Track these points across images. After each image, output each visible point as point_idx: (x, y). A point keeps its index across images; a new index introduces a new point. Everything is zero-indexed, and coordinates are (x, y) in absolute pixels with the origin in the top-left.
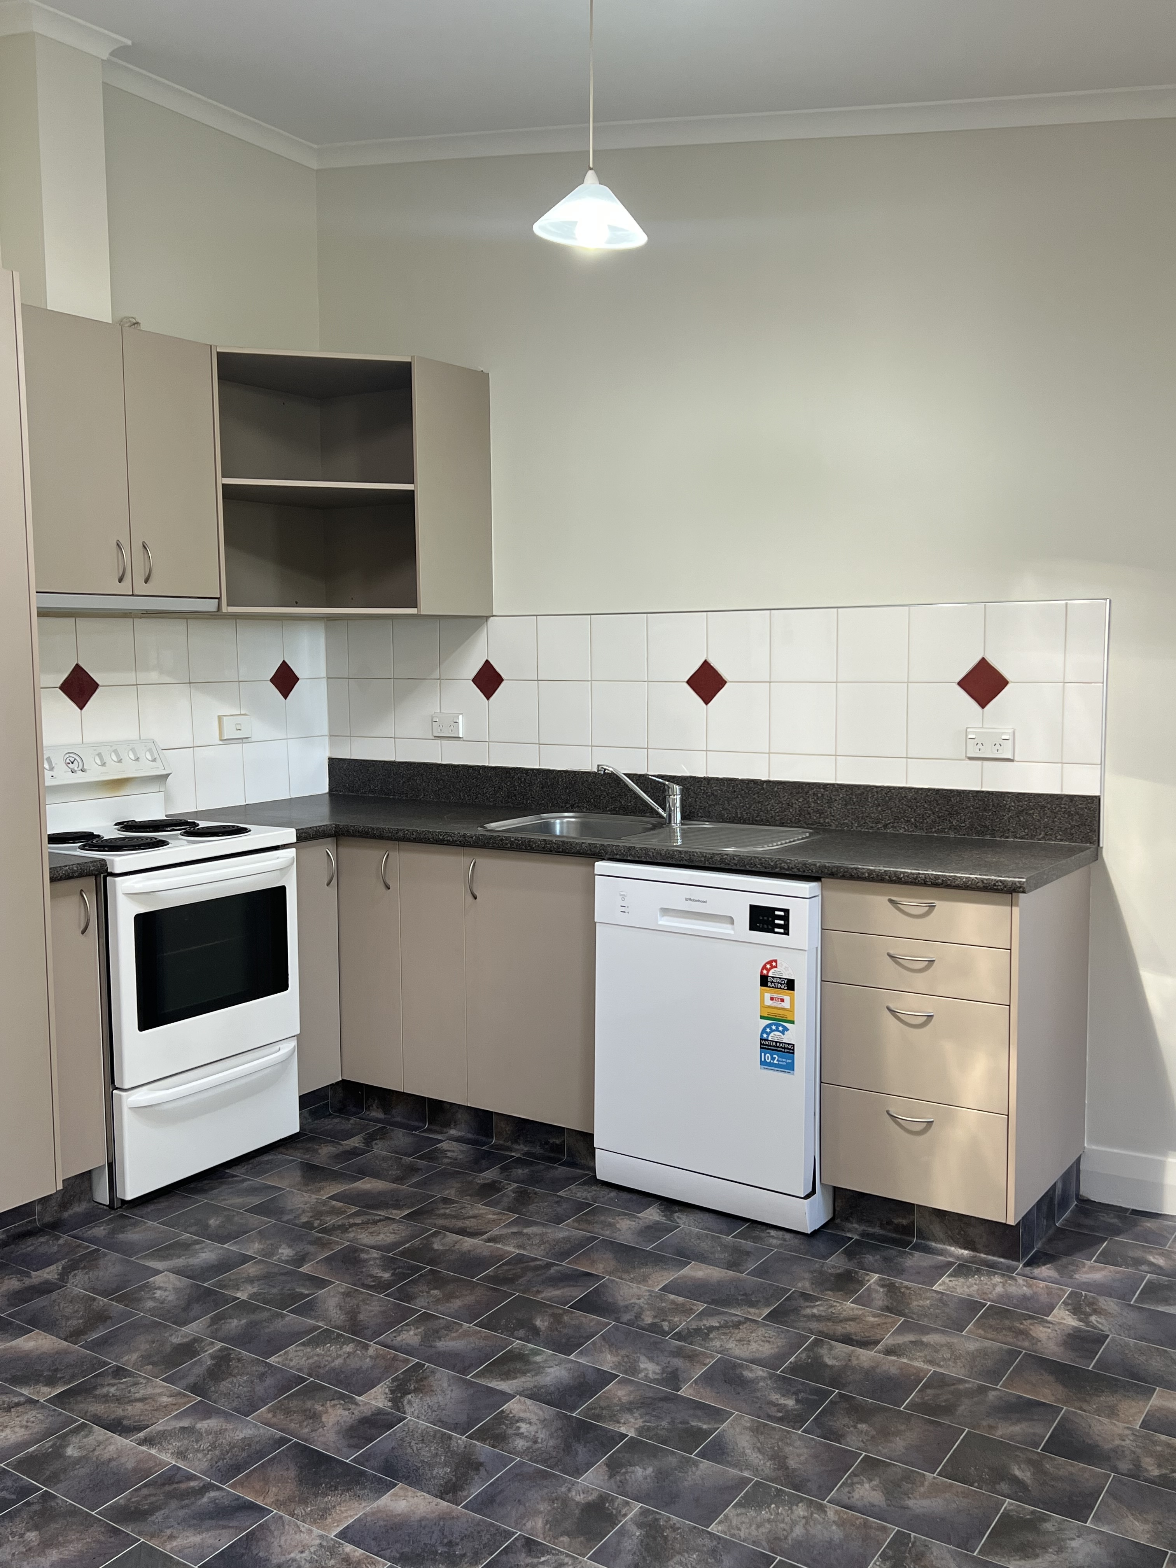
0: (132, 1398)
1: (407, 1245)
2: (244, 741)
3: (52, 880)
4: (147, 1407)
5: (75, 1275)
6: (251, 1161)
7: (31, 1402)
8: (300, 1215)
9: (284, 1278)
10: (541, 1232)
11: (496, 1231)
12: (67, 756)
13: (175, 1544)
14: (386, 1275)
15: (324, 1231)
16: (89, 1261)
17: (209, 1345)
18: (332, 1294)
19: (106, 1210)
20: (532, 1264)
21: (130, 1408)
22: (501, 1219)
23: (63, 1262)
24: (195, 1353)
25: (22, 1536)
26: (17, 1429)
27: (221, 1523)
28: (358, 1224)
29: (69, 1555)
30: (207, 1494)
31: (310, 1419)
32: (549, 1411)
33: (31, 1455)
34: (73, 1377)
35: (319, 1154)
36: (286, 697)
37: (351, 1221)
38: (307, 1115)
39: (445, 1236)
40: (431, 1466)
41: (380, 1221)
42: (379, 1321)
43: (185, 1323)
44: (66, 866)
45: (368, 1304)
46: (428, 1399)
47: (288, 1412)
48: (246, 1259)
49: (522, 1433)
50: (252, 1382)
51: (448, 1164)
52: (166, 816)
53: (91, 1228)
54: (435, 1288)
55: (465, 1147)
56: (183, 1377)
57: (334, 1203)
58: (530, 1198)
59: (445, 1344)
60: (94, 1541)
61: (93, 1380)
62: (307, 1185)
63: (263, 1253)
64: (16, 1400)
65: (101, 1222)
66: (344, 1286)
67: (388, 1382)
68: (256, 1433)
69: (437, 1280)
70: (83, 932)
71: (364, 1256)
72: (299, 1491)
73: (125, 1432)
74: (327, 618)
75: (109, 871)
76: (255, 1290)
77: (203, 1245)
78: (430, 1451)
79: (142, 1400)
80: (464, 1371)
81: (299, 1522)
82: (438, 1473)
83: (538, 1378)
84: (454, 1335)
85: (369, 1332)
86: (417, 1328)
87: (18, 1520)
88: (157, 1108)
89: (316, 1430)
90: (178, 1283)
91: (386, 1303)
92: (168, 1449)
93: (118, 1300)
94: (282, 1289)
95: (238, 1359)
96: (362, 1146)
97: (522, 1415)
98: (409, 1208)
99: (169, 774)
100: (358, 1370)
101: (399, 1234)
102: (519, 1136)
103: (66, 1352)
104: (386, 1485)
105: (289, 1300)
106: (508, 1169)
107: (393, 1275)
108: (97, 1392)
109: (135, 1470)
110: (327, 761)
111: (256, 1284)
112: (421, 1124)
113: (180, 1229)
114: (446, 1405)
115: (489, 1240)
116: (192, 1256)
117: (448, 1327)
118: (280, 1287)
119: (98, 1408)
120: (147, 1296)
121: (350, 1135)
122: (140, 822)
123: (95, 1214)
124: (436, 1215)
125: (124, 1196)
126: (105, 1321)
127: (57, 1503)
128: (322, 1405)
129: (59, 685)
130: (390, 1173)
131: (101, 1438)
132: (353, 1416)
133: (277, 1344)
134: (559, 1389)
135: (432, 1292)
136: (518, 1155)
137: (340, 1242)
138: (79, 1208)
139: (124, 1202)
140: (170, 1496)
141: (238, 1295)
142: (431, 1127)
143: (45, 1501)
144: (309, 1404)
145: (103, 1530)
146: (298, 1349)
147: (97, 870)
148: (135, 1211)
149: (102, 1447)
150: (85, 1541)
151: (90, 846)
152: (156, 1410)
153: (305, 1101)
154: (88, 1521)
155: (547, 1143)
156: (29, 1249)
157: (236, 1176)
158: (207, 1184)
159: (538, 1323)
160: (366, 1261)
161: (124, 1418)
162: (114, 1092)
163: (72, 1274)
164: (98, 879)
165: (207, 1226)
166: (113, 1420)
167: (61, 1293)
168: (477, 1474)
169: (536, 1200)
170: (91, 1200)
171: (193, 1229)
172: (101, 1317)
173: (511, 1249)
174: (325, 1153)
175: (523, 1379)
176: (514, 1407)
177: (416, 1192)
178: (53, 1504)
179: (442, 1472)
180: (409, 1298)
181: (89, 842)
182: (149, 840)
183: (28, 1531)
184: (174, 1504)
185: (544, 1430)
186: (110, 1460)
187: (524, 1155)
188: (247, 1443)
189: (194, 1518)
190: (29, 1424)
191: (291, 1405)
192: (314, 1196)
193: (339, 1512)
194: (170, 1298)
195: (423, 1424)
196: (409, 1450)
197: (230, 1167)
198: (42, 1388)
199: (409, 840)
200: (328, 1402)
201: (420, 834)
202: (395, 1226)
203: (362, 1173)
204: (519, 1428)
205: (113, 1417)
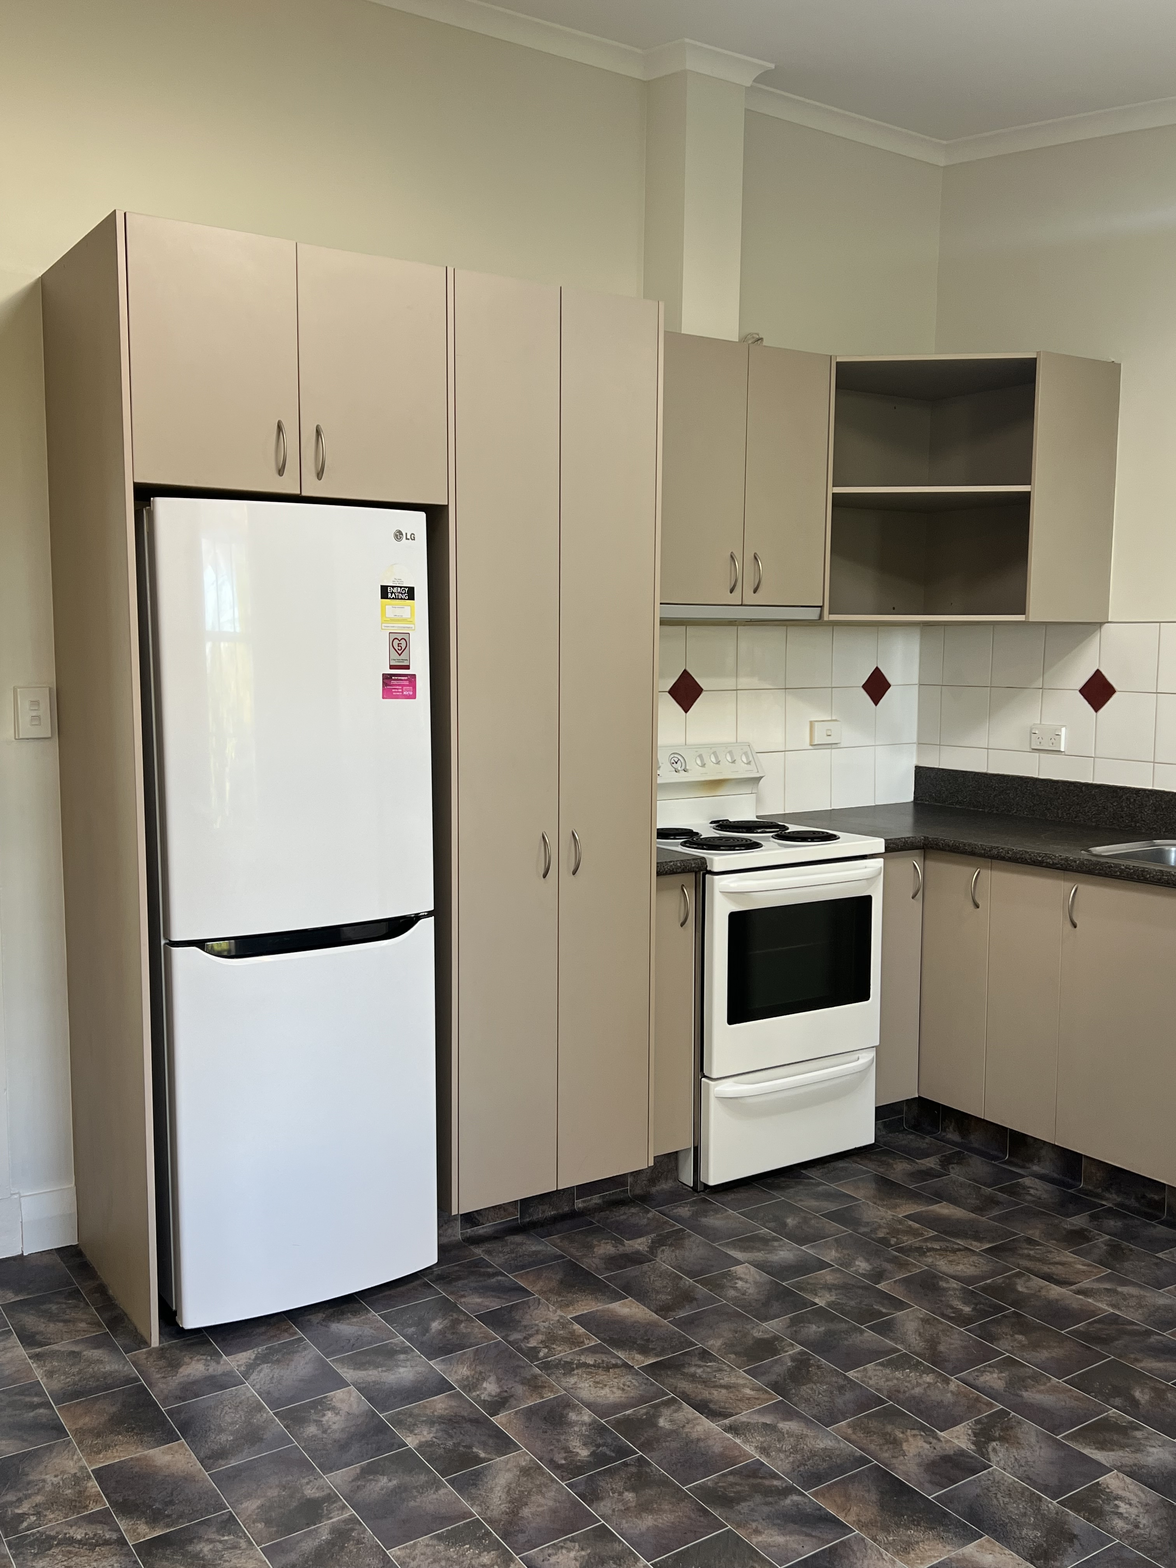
0: (717, 1384)
1: (988, 1281)
2: (834, 746)
3: (659, 874)
4: (731, 1395)
5: (663, 1251)
6: (826, 1166)
7: (626, 1365)
8: (876, 1229)
9: (860, 1291)
10: (1138, 1294)
11: (1086, 1284)
12: (672, 756)
13: (760, 1539)
14: (967, 1309)
15: (900, 1250)
16: (675, 1240)
17: (789, 1346)
18: (910, 1318)
19: (690, 1191)
20: (1129, 1327)
21: (715, 1393)
22: (1091, 1272)
23: (653, 1236)
24: (775, 1352)
25: (621, 1494)
26: (615, 1390)
27: (804, 1529)
28: (936, 1250)
29: (662, 1524)
30: (790, 1496)
31: (890, 1444)
32: (1153, 1496)
33: (628, 1418)
34: (663, 1352)
35: (894, 1169)
36: (876, 703)
37: (929, 1245)
38: (881, 1127)
39: (1029, 1279)
40: (1020, 1525)
41: (959, 1250)
42: (960, 1356)
43: (766, 1319)
44: (671, 862)
45: (948, 1336)
46: (1014, 1451)
47: (868, 1432)
48: (823, 1265)
49: (1121, 1514)
50: (832, 1393)
51: (1033, 1202)
52: (757, 817)
53: (677, 1207)
54: (1021, 1333)
55: (1049, 1187)
56: (763, 1374)
57: (911, 1223)
58: (1124, 1254)
59: (1032, 1396)
60: (686, 1516)
61: (682, 1358)
62: (883, 1200)
63: (840, 1262)
64: (613, 1361)
65: (685, 1203)
66: (923, 1312)
67: (971, 1422)
68: (837, 1445)
69: (1021, 1325)
70: (682, 925)
71: (943, 1284)
72: (881, 1516)
73: (712, 1415)
74: (923, 623)
75: (708, 868)
76: (833, 1298)
77: (781, 1243)
78: (1018, 1508)
79: (727, 1387)
80: (1055, 1430)
81: (882, 1550)
82: (1027, 1534)
83: (1138, 1455)
84: (1042, 1388)
85: (950, 1366)
86: (1001, 1372)
87: (617, 1477)
88: (740, 1101)
89: (897, 1457)
90: (758, 1277)
91: (968, 1338)
92: (752, 1442)
93: (703, 1283)
94: (860, 1303)
95: (818, 1366)
96: (938, 1168)
97: (1120, 1492)
98: (990, 1242)
99: (762, 777)
100: (938, 1403)
101: (979, 1268)
102: (1111, 1184)
103: (654, 1324)
104: (972, 1533)
105: (866, 1315)
106: (1099, 1218)
107: (974, 1309)
108: (686, 1370)
109: (722, 1455)
110: (914, 769)
111: (833, 1293)
112: (1000, 1155)
113: (759, 1222)
114: (1034, 1462)
115: (1079, 1292)
116: (770, 1252)
117: (1036, 1378)
118: (858, 1301)
119: (685, 1385)
120: (729, 1284)
121: (925, 1154)
122: (734, 822)
123: (679, 1194)
124: (1019, 1255)
125: (708, 1181)
126: (691, 1302)
127: (652, 1470)
128: (903, 1433)
129: (668, 689)
130: (968, 1201)
131: (690, 1416)
132: (935, 1451)
133: (856, 1359)
134: (1163, 1473)
135: (1017, 1336)
136: (1110, 1205)
137: (919, 1266)
138: (665, 1186)
139: (706, 1186)
140: (757, 1489)
141: (817, 1300)
142: (1012, 1159)
143: (640, 1466)
144: (889, 1428)
145: (693, 1507)
146: (877, 1368)
147: (697, 868)
148: (717, 1197)
149: (690, 1425)
150: (677, 1514)
151: (691, 843)
152: (739, 1400)
153: (881, 1112)
154: (679, 1496)
155: (1144, 1197)
156: (622, 1217)
157: (812, 1179)
158: (783, 1182)
159: (1137, 1394)
160: (945, 1289)
161: (711, 1401)
162: (703, 1079)
163: (661, 1249)
164: (698, 875)
165: (785, 1225)
166: (701, 1401)
167: (651, 1266)
168: (1070, 1547)
169: (1132, 1257)
170: (677, 1179)
171: (772, 1225)
172: (686, 1297)
173: (1104, 1306)
174: (899, 1169)
175: (1121, 1453)
176: (1112, 1481)
177: (997, 1226)
178: (648, 1470)
179: (1032, 1534)
180: (992, 1338)
181: (690, 840)
182: (744, 841)
183: (626, 1490)
184: (758, 1498)
185: (1146, 1516)
186: (698, 1440)
187: (1116, 1205)
188: (827, 1454)
189: (778, 1518)
190: (626, 1388)
191: (870, 1425)
192: (889, 1212)
193: (923, 1550)
194: (750, 1291)
195: (1010, 1477)
196: (995, 1502)
197: (805, 1169)
198: (636, 1355)
199: (1003, 859)
200: (909, 1430)
201: (1016, 853)
202: (975, 1258)
203: (939, 1196)
204: (1117, 1506)
205: (700, 1398)
